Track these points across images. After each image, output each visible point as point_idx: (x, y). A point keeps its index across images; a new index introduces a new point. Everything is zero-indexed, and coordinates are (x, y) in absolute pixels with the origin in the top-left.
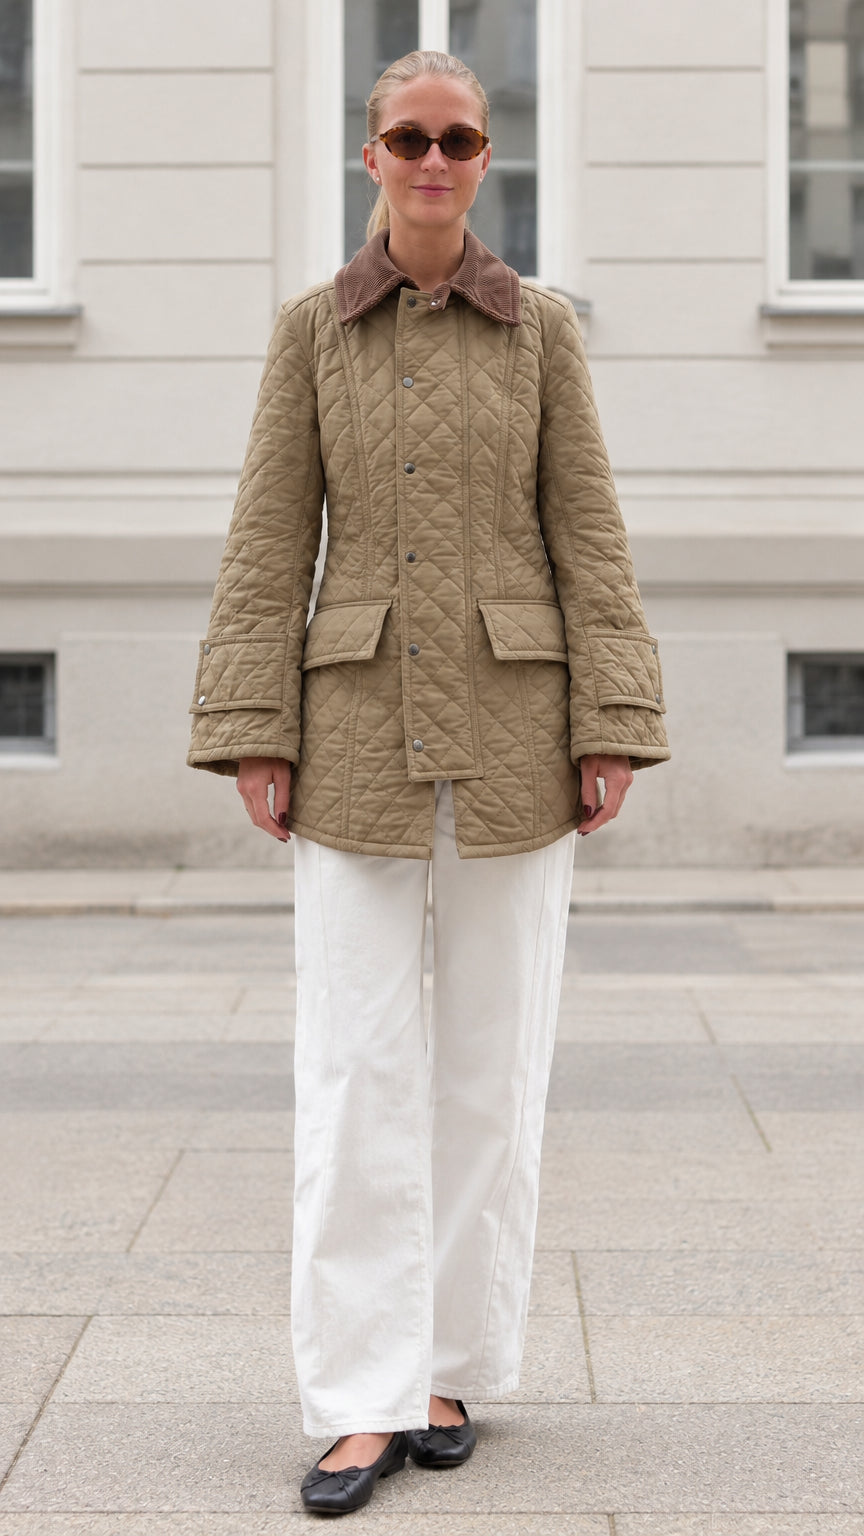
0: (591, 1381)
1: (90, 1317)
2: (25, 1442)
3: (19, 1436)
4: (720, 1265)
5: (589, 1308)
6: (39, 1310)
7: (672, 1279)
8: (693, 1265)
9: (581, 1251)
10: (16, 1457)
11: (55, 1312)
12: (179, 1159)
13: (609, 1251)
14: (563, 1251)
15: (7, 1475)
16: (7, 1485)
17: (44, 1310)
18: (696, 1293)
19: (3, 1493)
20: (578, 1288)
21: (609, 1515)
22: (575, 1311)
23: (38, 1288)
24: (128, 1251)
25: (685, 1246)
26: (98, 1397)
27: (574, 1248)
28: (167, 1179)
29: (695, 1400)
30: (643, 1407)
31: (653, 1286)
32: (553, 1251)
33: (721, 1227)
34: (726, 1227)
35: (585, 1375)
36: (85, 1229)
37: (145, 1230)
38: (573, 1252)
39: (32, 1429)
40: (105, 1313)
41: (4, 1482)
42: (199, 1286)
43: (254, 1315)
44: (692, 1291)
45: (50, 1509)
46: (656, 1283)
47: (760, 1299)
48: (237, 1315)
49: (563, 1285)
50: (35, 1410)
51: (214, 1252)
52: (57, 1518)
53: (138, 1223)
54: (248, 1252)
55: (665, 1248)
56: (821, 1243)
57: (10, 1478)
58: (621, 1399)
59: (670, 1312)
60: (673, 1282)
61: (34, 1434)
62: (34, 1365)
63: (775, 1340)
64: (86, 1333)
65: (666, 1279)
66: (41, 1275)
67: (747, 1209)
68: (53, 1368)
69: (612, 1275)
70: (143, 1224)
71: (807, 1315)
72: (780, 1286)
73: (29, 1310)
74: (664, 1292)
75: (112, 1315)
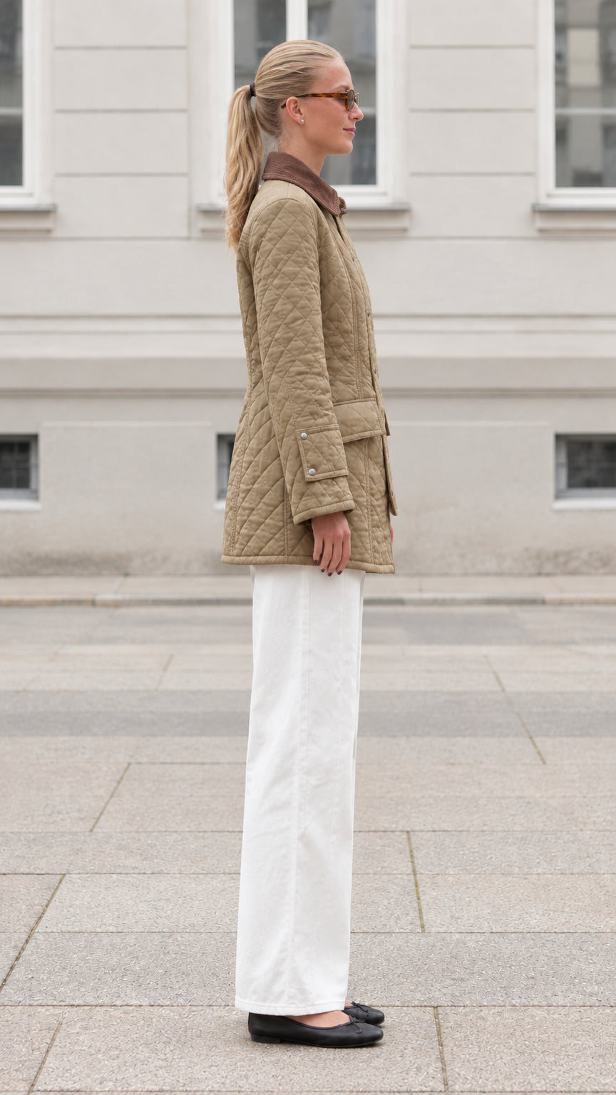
0: (421, 918)
1: (64, 875)
2: (17, 959)
3: (14, 954)
4: (510, 840)
5: (419, 869)
6: (28, 871)
7: (477, 850)
8: (491, 840)
9: (413, 831)
10: (12, 968)
11: (38, 872)
12: (127, 769)
13: (434, 831)
14: (402, 831)
15: (5, 980)
16: (5, 987)
17: (32, 870)
18: (493, 859)
19: (3, 992)
20: (412, 856)
21: (434, 1008)
22: (410, 871)
23: (26, 856)
24: (91, 831)
25: (485, 828)
26: (70, 928)
27: (409, 829)
28: (119, 783)
29: (494, 931)
30: (457, 936)
31: (464, 854)
32: (393, 831)
33: (510, 815)
34: (514, 815)
35: (417, 914)
36: (61, 816)
37: (102, 817)
38: (408, 832)
39: (23, 949)
40: (75, 872)
41: (3, 985)
42: (141, 855)
43: (180, 874)
44: (491, 858)
45: (35, 1004)
46: (467, 852)
47: (539, 863)
48: (168, 874)
49: (401, 853)
50: (24, 937)
51: (151, 832)
52: (40, 1009)
53: (98, 814)
54: (176, 832)
55: (472, 829)
56: (582, 826)
57: (7, 982)
58: (442, 930)
59: (476, 872)
60: (478, 852)
61: (24, 953)
62: (23, 907)
63: (549, 890)
64: (61, 886)
65: (472, 850)
66: (30, 847)
67: (529, 803)
68: (39, 909)
69: (435, 847)
70: (101, 813)
71: (572, 874)
72: (553, 854)
73: (22, 870)
74: (472, 858)
75: (79, 874)
